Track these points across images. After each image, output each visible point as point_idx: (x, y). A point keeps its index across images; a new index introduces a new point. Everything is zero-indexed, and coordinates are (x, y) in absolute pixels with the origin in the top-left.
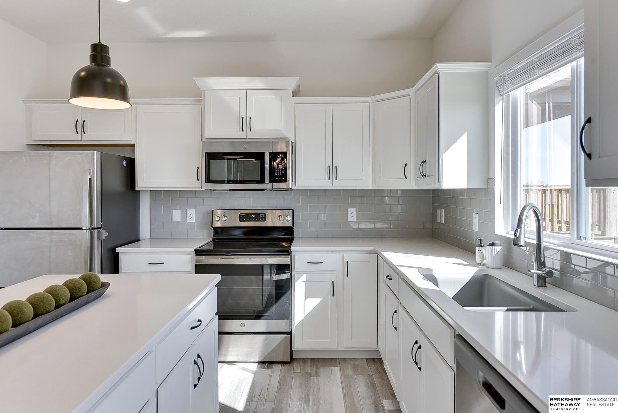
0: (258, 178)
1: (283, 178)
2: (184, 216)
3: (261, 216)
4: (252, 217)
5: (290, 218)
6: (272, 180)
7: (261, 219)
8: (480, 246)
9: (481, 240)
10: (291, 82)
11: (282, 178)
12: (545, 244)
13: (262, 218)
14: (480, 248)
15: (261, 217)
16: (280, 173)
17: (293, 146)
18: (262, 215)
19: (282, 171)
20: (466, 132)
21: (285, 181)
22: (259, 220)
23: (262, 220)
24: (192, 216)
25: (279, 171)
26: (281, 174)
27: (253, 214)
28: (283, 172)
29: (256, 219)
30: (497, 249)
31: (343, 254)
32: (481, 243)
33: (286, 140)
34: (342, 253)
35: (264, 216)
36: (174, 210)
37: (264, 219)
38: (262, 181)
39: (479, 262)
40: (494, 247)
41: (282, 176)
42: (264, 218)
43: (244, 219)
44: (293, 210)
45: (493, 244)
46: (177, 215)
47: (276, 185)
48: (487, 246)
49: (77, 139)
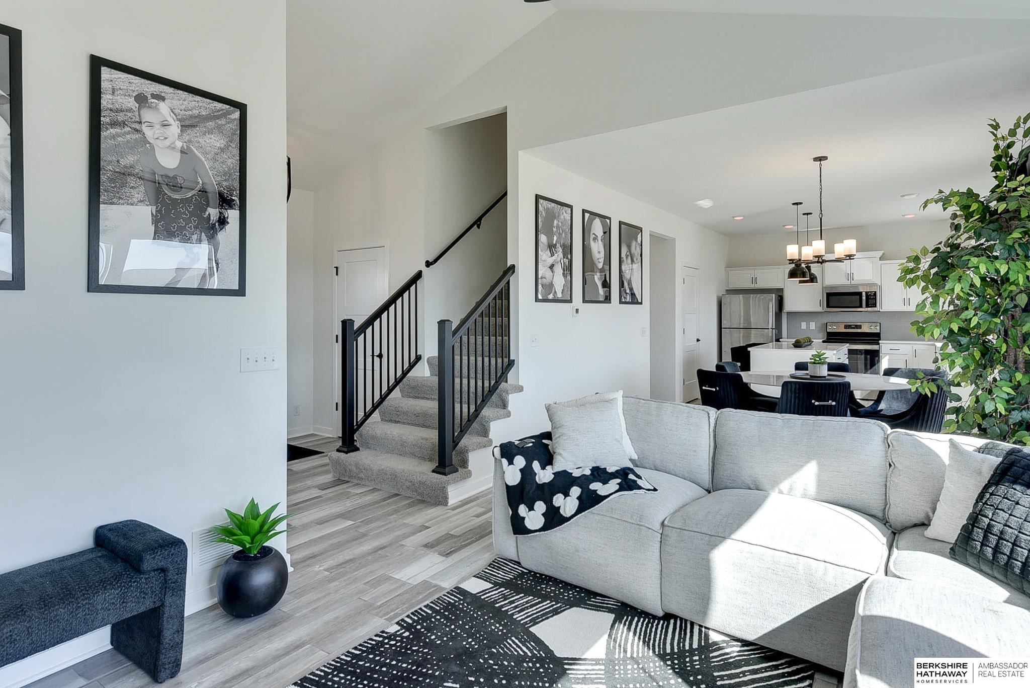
0: (858, 305)
2: (808, 325)
3: (858, 326)
4: (852, 326)
5: (878, 328)
6: (867, 306)
10: (880, 253)
15: (860, 327)
16: (871, 303)
17: (880, 287)
19: (873, 301)
21: (876, 306)
22: (857, 329)
24: (813, 326)
25: (871, 301)
29: (855, 328)
33: (875, 284)
34: (912, 345)
36: (802, 323)
38: (861, 306)
41: (873, 304)
43: (848, 328)
44: (880, 323)
46: (804, 325)
47: (869, 309)
49: (752, 286)
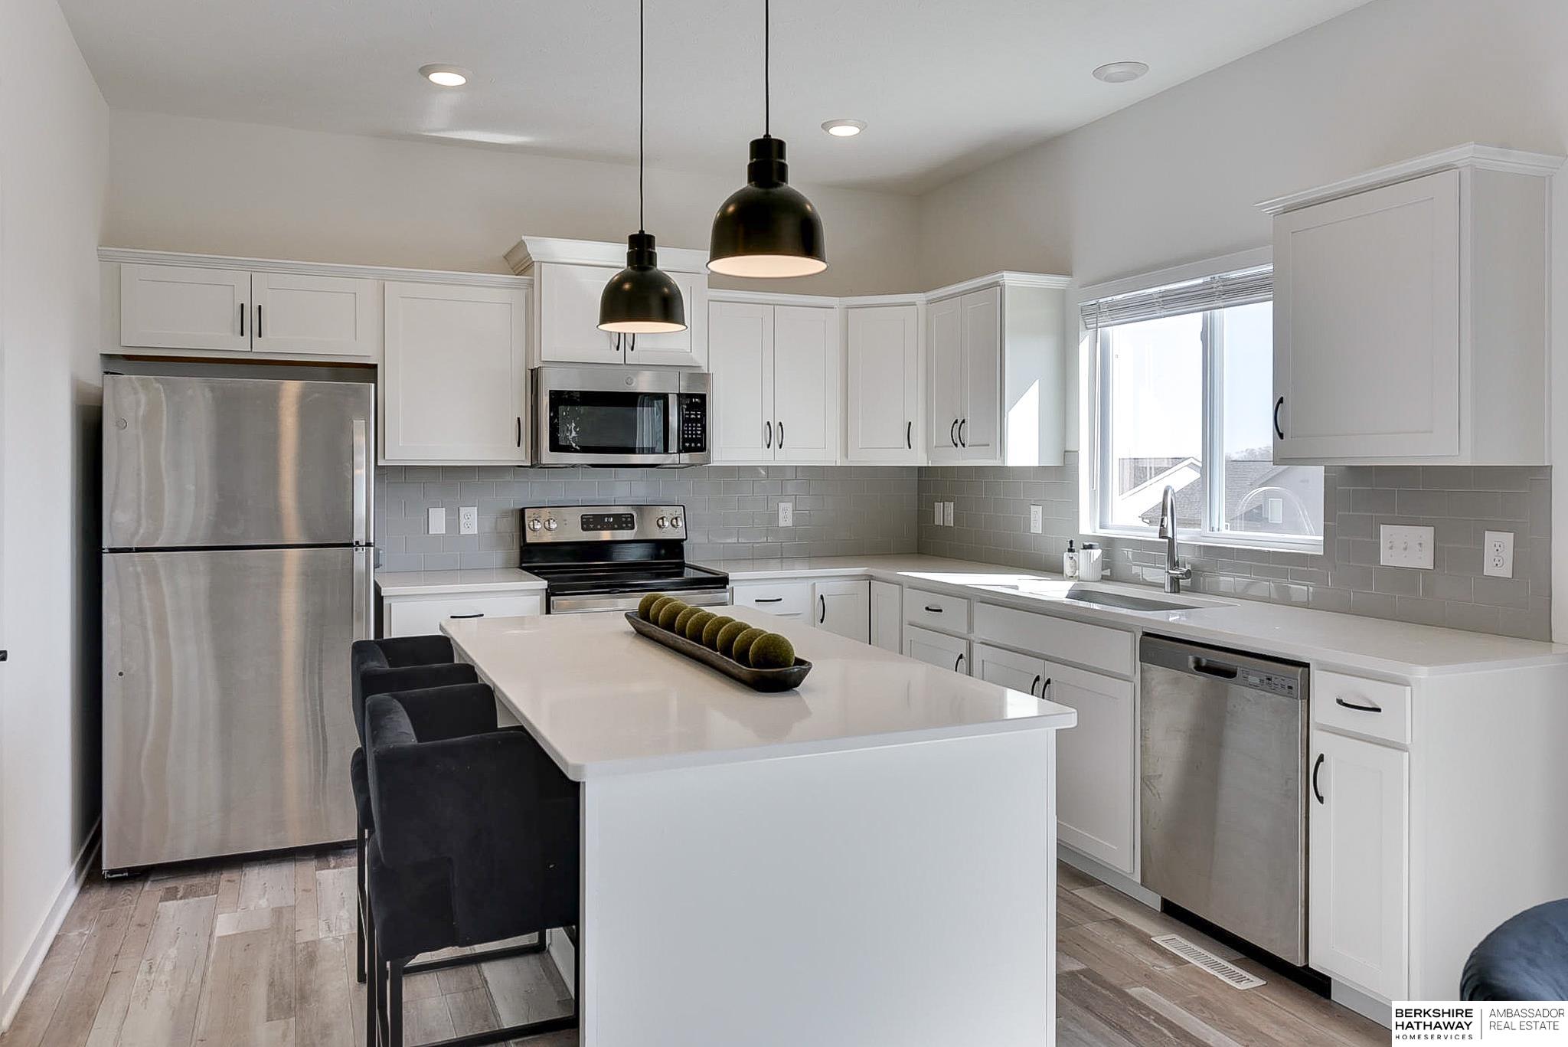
0: (659, 444)
1: (699, 445)
2: (453, 523)
3: (624, 519)
4: (606, 520)
5: (681, 523)
6: (681, 449)
7: (624, 525)
8: (1071, 550)
9: (1071, 542)
11: (696, 445)
12: (1178, 541)
13: (626, 522)
14: (1071, 554)
16: (692, 434)
18: (626, 518)
19: (696, 430)
20: (1038, 381)
21: (703, 448)
22: (621, 528)
23: (627, 526)
24: (470, 520)
25: (692, 430)
26: (694, 436)
27: (609, 516)
28: (699, 432)
29: (614, 524)
30: (1097, 553)
31: (814, 584)
32: (1071, 546)
34: (811, 582)
35: (629, 519)
36: (430, 510)
37: (629, 525)
38: (663, 449)
39: (1070, 574)
40: (1092, 551)
41: (696, 441)
42: (629, 522)
43: (592, 526)
44: (684, 507)
45: (1090, 547)
46: (438, 521)
47: (685, 458)
48: (1081, 551)
49: (237, 346)
